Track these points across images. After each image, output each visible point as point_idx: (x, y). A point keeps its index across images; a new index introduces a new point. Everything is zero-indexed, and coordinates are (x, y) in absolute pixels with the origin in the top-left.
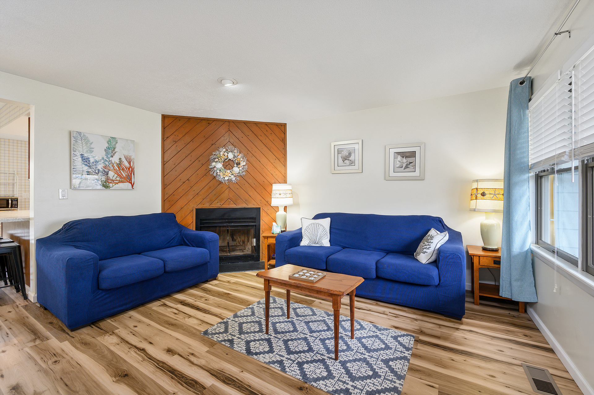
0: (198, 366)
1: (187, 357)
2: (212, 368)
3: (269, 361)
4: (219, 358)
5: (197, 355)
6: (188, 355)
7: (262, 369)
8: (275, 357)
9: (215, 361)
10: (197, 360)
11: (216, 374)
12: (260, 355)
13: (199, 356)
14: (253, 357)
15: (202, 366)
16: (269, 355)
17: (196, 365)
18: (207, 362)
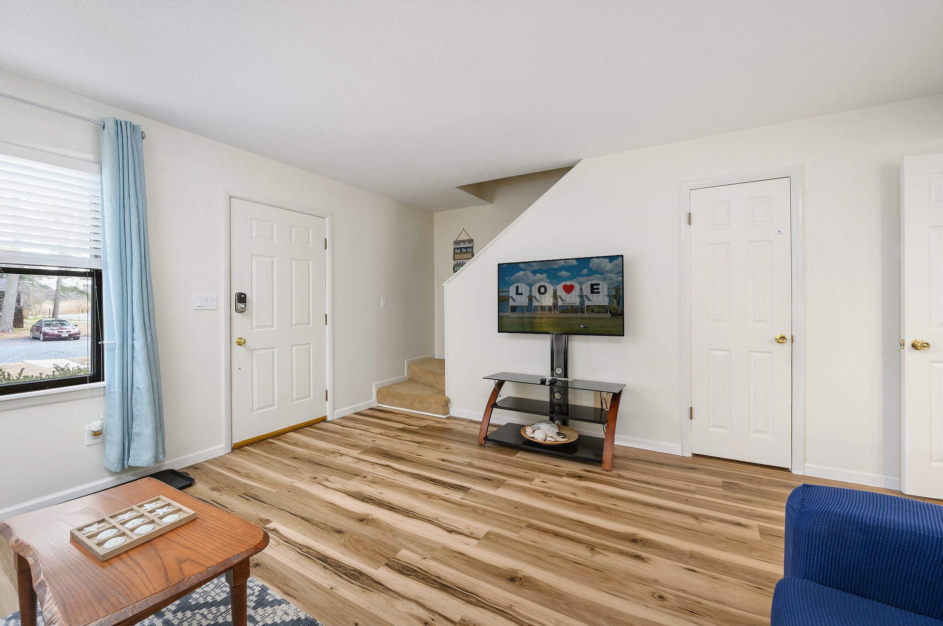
0: (406, 598)
1: (433, 615)
2: (381, 594)
3: (279, 605)
4: (371, 613)
5: (416, 621)
6: (433, 620)
7: (298, 594)
8: (266, 614)
9: (378, 607)
10: (412, 609)
11: (374, 584)
12: (292, 620)
13: (410, 618)
14: (306, 615)
15: (400, 598)
16: (273, 620)
17: (411, 599)
18: (393, 607)
